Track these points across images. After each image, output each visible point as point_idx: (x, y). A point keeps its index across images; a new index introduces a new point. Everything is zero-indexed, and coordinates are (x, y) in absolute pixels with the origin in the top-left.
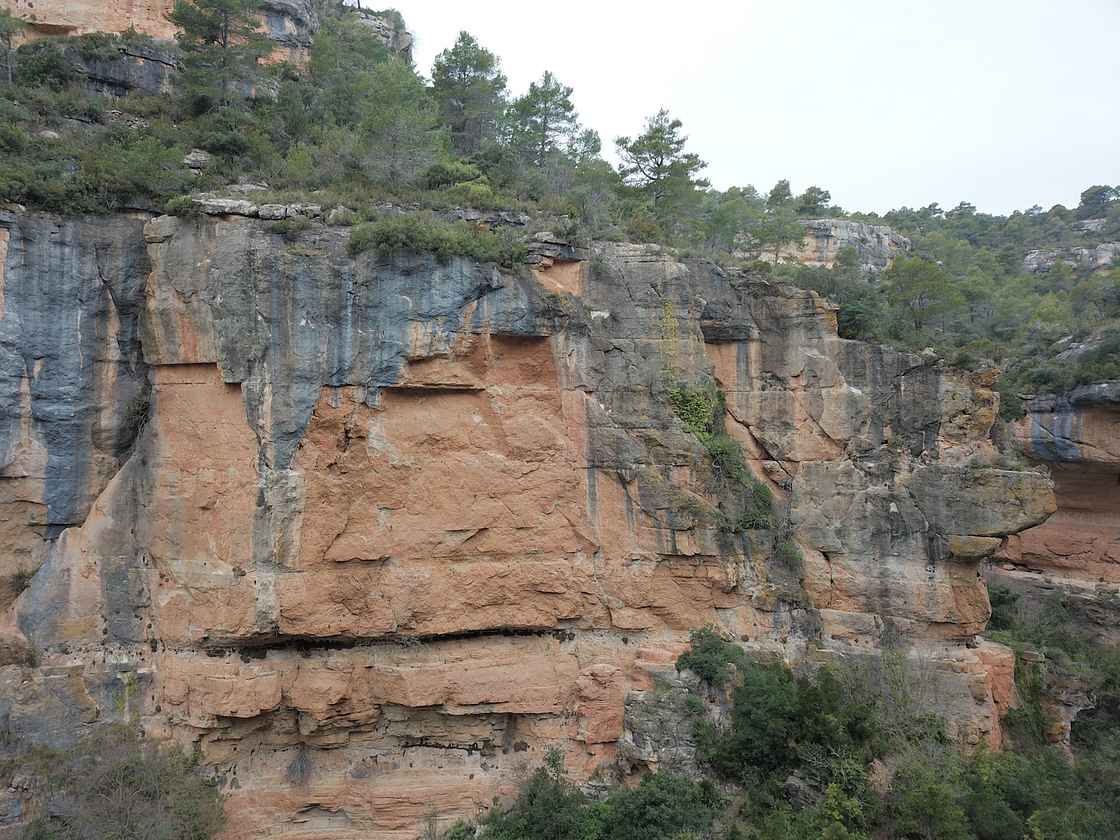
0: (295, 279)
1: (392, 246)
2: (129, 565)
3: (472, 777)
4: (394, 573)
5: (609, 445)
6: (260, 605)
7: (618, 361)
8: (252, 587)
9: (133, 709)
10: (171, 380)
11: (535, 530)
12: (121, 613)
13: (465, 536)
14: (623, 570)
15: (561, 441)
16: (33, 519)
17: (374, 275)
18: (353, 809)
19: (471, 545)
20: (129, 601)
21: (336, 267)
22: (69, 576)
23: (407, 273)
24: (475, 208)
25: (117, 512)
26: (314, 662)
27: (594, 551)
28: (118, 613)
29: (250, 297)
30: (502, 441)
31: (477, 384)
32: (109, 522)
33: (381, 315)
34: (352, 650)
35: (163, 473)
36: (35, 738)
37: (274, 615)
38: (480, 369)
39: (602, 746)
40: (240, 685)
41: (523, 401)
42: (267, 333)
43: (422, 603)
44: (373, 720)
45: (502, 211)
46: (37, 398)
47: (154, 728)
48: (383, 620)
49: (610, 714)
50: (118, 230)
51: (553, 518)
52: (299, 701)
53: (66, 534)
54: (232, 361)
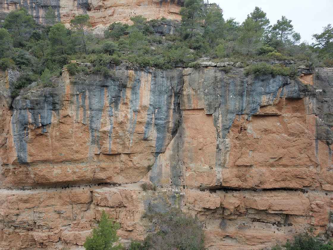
0: (229, 84)
1: (260, 73)
2: (177, 164)
3: (274, 232)
4: (254, 170)
5: (324, 132)
6: (218, 177)
7: (326, 105)
8: (215, 172)
9: (179, 204)
10: (188, 114)
11: (297, 159)
12: (176, 177)
13: (275, 160)
14: (327, 172)
15: (306, 131)
16: (152, 151)
17: (253, 82)
18: (239, 238)
19: (277, 163)
20: (178, 174)
21: (242, 80)
22: (162, 167)
23: (263, 81)
24: (277, 60)
25: (173, 150)
26: (229, 194)
27: (317, 165)
28: (175, 177)
29: (216, 90)
30: (287, 131)
31: (279, 113)
32: (171, 152)
33: (255, 93)
34: (239, 192)
35: (187, 139)
36: (157, 210)
37: (221, 181)
38: (280, 109)
39: (320, 227)
40: (211, 200)
41: (293, 118)
42: (221, 100)
43: (263, 179)
44: (245, 213)
45: (286, 60)
46: (156, 119)
47: (184, 210)
48: (251, 183)
49: (323, 217)
50: (175, 73)
51: (303, 155)
52: (225, 205)
53: (160, 155)
54: (209, 108)
